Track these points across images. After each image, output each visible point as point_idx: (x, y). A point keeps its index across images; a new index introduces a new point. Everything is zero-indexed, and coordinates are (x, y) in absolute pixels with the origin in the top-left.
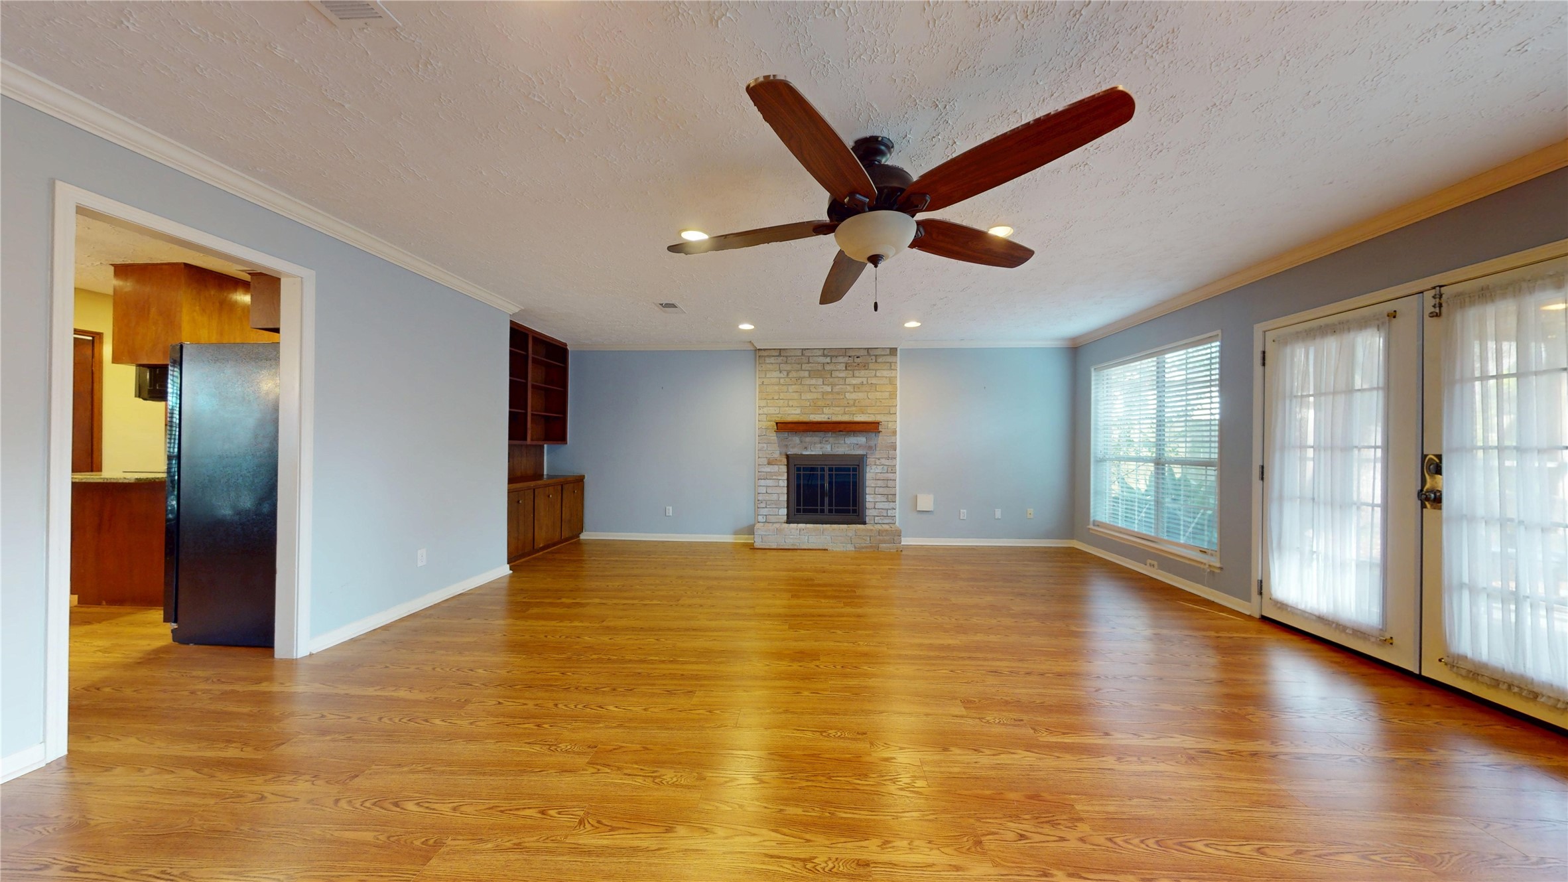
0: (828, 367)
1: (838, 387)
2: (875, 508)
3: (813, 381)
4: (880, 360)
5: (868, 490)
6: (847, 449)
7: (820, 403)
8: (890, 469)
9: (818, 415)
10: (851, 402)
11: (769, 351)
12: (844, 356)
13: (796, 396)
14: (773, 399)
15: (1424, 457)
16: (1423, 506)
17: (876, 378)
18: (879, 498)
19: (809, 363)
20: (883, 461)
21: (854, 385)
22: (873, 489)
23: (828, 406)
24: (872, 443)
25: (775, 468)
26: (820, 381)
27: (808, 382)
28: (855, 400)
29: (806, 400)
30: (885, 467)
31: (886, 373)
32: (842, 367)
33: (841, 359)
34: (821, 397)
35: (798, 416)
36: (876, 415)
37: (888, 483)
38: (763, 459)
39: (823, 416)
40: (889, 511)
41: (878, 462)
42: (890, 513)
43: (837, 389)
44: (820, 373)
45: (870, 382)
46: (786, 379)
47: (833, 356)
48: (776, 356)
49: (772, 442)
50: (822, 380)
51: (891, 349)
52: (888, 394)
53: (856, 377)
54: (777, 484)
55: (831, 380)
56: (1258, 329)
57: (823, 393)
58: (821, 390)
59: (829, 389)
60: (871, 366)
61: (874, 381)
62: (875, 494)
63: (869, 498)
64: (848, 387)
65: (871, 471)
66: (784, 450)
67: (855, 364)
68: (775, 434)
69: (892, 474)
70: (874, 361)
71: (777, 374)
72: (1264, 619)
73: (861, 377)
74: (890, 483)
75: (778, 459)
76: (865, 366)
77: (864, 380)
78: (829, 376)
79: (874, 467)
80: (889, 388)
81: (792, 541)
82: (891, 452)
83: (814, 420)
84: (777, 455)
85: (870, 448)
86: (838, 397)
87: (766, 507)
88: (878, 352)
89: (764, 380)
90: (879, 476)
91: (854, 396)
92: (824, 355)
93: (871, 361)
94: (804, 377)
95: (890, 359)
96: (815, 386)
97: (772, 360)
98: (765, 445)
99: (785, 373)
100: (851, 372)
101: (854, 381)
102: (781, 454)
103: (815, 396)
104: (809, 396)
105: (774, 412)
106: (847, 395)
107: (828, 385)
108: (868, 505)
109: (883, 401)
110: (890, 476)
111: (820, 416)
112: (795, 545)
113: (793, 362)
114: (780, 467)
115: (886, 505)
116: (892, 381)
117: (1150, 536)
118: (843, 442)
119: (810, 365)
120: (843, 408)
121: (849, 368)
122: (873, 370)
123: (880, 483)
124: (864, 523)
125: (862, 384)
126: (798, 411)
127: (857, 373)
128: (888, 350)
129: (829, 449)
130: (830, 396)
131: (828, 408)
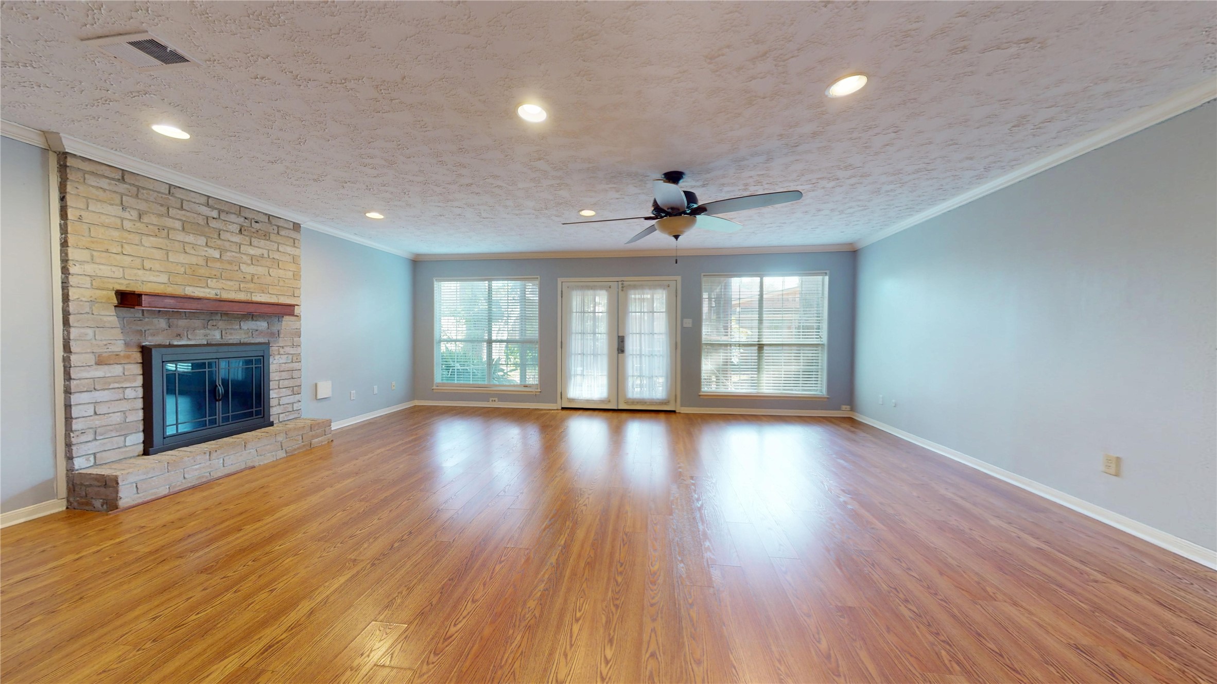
0: (213, 224)
1: (229, 254)
2: (279, 405)
3: (190, 238)
4: (282, 233)
5: (272, 385)
6: (244, 336)
7: (203, 271)
8: (295, 358)
9: (199, 289)
10: (249, 277)
11: (98, 167)
12: (239, 215)
13: (158, 254)
14: (107, 251)
15: (619, 336)
16: (619, 353)
17: (279, 253)
18: (284, 392)
19: (182, 208)
20: (288, 350)
21: (252, 257)
22: (277, 382)
23: (214, 277)
24: (275, 329)
25: (117, 370)
26: (202, 241)
27: (181, 236)
28: (253, 275)
29: (178, 263)
30: (290, 357)
31: (289, 250)
32: (235, 228)
33: (233, 218)
34: (204, 263)
35: (163, 286)
36: (279, 297)
37: (293, 374)
38: (87, 355)
39: (208, 290)
40: (294, 404)
41: (282, 351)
42: (296, 407)
43: (228, 256)
44: (202, 227)
45: (271, 257)
46: (138, 224)
47: (223, 211)
48: (113, 179)
49: (107, 325)
50: (205, 240)
51: (294, 223)
52: (291, 274)
53: (254, 246)
54: (121, 396)
55: (219, 242)
56: (560, 280)
57: (207, 259)
58: (203, 253)
59: (216, 254)
60: (273, 237)
61: (277, 256)
62: (279, 388)
63: (273, 394)
64: (243, 256)
65: (275, 362)
66: (135, 339)
67: (254, 230)
68: (112, 311)
69: (297, 364)
70: (276, 232)
71: (117, 211)
72: (563, 409)
73: (259, 248)
74: (295, 374)
75: (122, 354)
76: (266, 236)
77: (265, 252)
78: (216, 236)
79: (277, 357)
80: (292, 267)
81: (196, 473)
82: (295, 339)
83: (193, 294)
84: (118, 346)
85: (272, 334)
86: (229, 267)
87: (95, 439)
88: (281, 223)
89: (83, 213)
90: (284, 367)
91: (251, 270)
92: (208, 205)
93: (272, 231)
94: (174, 229)
95: (293, 234)
96: (194, 246)
97: (104, 183)
98: (90, 332)
99: (135, 214)
100: (247, 238)
101: (252, 251)
102: (127, 344)
103: (194, 260)
104: (182, 258)
105: (110, 274)
106: (243, 267)
107: (215, 249)
108: (273, 402)
109: (286, 281)
110: (295, 366)
111: (202, 290)
112: (203, 477)
113: (152, 199)
114: (126, 366)
115: (292, 399)
116: (295, 260)
117: (485, 385)
118: (238, 327)
119: (183, 212)
120: (237, 283)
121: (246, 233)
122: (275, 242)
123: (284, 375)
124: (272, 424)
125: (262, 256)
126: (164, 278)
127: (255, 241)
128: (292, 224)
129: (218, 336)
130: (218, 265)
131: (215, 280)
